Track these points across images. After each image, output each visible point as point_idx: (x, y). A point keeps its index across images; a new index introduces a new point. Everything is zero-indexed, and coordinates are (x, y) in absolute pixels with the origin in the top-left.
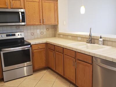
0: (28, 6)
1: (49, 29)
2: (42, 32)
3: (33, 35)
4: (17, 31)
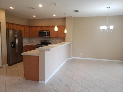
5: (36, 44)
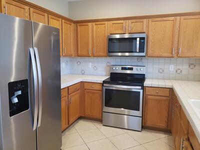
0: (154, 29)
1: (195, 66)
2: (179, 69)
3: (161, 73)
4: (139, 64)
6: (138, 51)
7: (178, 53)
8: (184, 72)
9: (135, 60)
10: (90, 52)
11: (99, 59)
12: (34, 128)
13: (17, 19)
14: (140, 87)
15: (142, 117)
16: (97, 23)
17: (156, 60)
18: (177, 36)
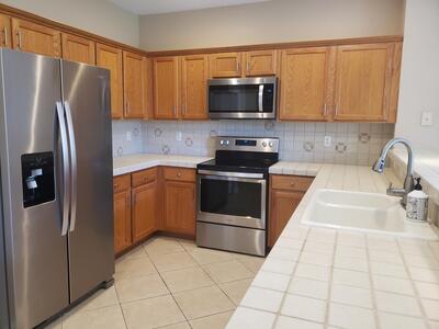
1: (369, 137)
2: (340, 144)
3: (309, 151)
5: (192, 162)
6: (261, 108)
7: (334, 113)
8: (350, 149)
9: (261, 126)
10: (177, 110)
11: (197, 125)
12: (64, 233)
13: (40, 59)
14: (261, 175)
15: (266, 230)
16: (190, 57)
17: (299, 127)
18: (332, 81)
